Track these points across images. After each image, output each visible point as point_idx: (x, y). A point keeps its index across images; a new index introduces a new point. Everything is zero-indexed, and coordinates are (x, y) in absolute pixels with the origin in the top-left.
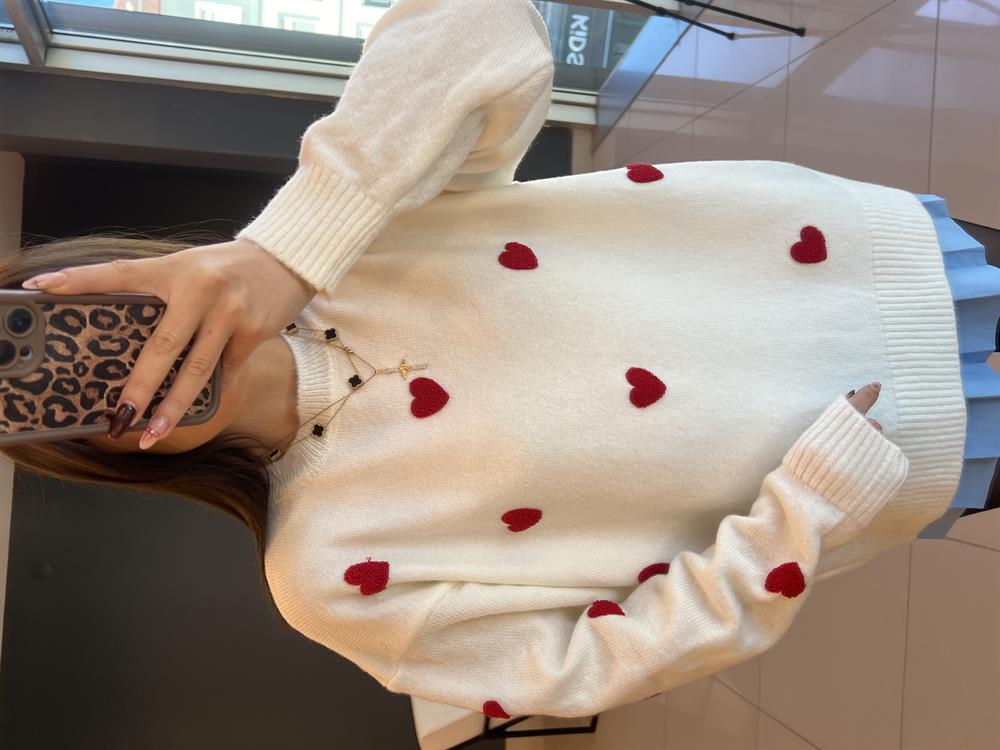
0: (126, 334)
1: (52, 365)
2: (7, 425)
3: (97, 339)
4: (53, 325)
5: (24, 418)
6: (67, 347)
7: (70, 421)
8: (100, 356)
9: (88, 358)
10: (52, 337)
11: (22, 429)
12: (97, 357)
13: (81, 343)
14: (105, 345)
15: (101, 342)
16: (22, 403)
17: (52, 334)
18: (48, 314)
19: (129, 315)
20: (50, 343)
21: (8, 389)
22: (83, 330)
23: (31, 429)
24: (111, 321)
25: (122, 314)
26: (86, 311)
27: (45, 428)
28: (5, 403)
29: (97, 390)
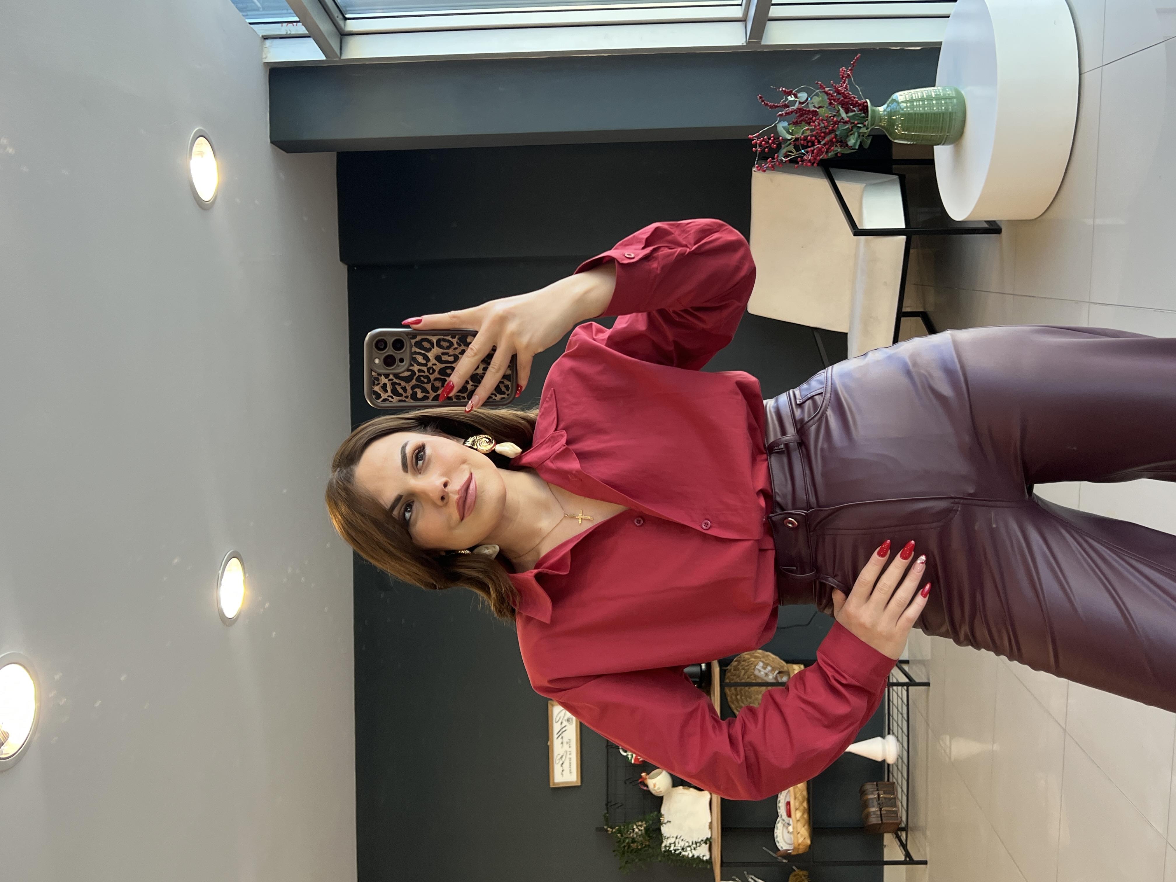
0: (457, 352)
1: (416, 368)
2: (393, 398)
3: (441, 354)
4: (416, 347)
5: (401, 395)
6: (423, 359)
7: (425, 398)
9: (435, 364)
10: (416, 353)
11: (400, 401)
12: (440, 364)
13: (431, 356)
14: (445, 358)
15: (442, 356)
16: (400, 387)
17: (416, 352)
18: (413, 341)
19: (459, 342)
20: (414, 356)
21: (393, 379)
22: (433, 349)
23: (405, 401)
24: (448, 344)
25: (455, 341)
26: (434, 339)
27: (412, 401)
28: (392, 387)
29: (441, 382)
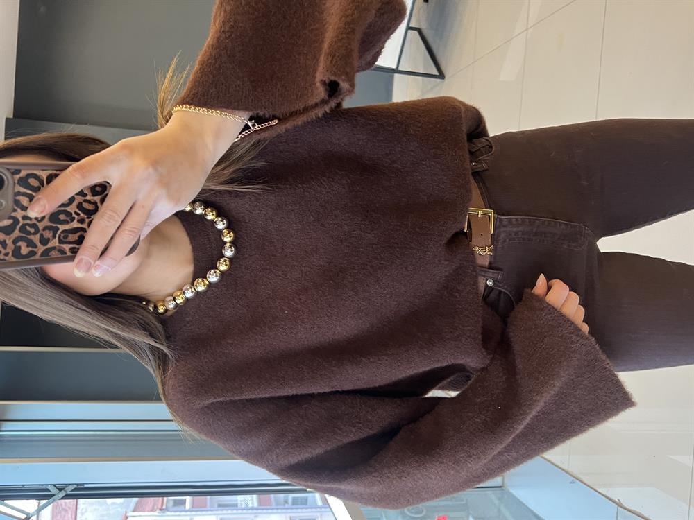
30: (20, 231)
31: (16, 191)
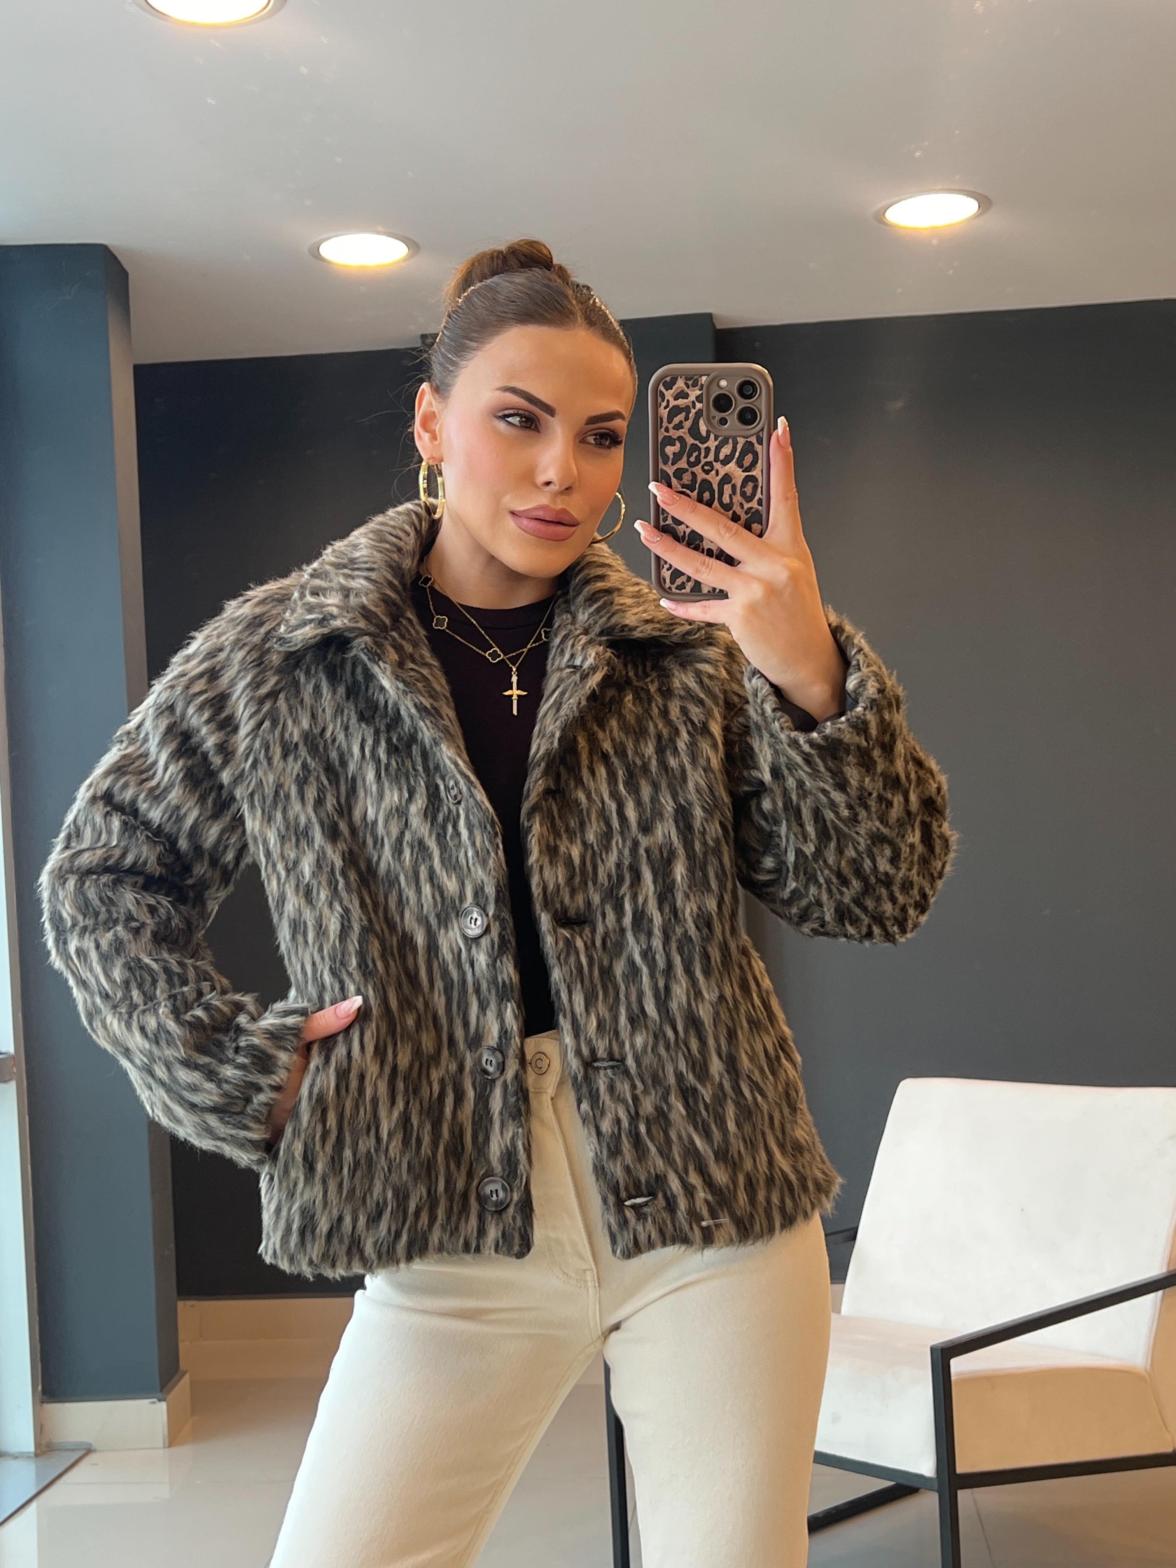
0: (736, 509)
1: (712, 444)
3: (733, 482)
4: (745, 444)
6: (726, 456)
8: (719, 485)
9: (717, 474)
12: (717, 482)
13: (730, 468)
14: (727, 489)
15: (730, 485)
16: (683, 419)
17: (737, 443)
18: (753, 440)
19: (753, 510)
20: (730, 441)
21: (694, 408)
22: (741, 470)
23: (661, 427)
24: (748, 494)
25: (754, 504)
26: (756, 472)
27: (660, 438)
28: (683, 406)
29: (690, 483)
30: (693, 444)
31: (738, 439)
